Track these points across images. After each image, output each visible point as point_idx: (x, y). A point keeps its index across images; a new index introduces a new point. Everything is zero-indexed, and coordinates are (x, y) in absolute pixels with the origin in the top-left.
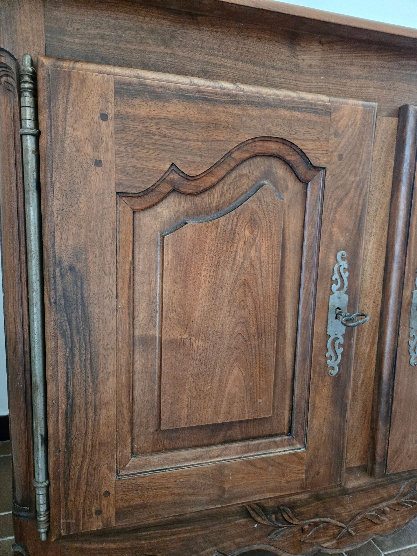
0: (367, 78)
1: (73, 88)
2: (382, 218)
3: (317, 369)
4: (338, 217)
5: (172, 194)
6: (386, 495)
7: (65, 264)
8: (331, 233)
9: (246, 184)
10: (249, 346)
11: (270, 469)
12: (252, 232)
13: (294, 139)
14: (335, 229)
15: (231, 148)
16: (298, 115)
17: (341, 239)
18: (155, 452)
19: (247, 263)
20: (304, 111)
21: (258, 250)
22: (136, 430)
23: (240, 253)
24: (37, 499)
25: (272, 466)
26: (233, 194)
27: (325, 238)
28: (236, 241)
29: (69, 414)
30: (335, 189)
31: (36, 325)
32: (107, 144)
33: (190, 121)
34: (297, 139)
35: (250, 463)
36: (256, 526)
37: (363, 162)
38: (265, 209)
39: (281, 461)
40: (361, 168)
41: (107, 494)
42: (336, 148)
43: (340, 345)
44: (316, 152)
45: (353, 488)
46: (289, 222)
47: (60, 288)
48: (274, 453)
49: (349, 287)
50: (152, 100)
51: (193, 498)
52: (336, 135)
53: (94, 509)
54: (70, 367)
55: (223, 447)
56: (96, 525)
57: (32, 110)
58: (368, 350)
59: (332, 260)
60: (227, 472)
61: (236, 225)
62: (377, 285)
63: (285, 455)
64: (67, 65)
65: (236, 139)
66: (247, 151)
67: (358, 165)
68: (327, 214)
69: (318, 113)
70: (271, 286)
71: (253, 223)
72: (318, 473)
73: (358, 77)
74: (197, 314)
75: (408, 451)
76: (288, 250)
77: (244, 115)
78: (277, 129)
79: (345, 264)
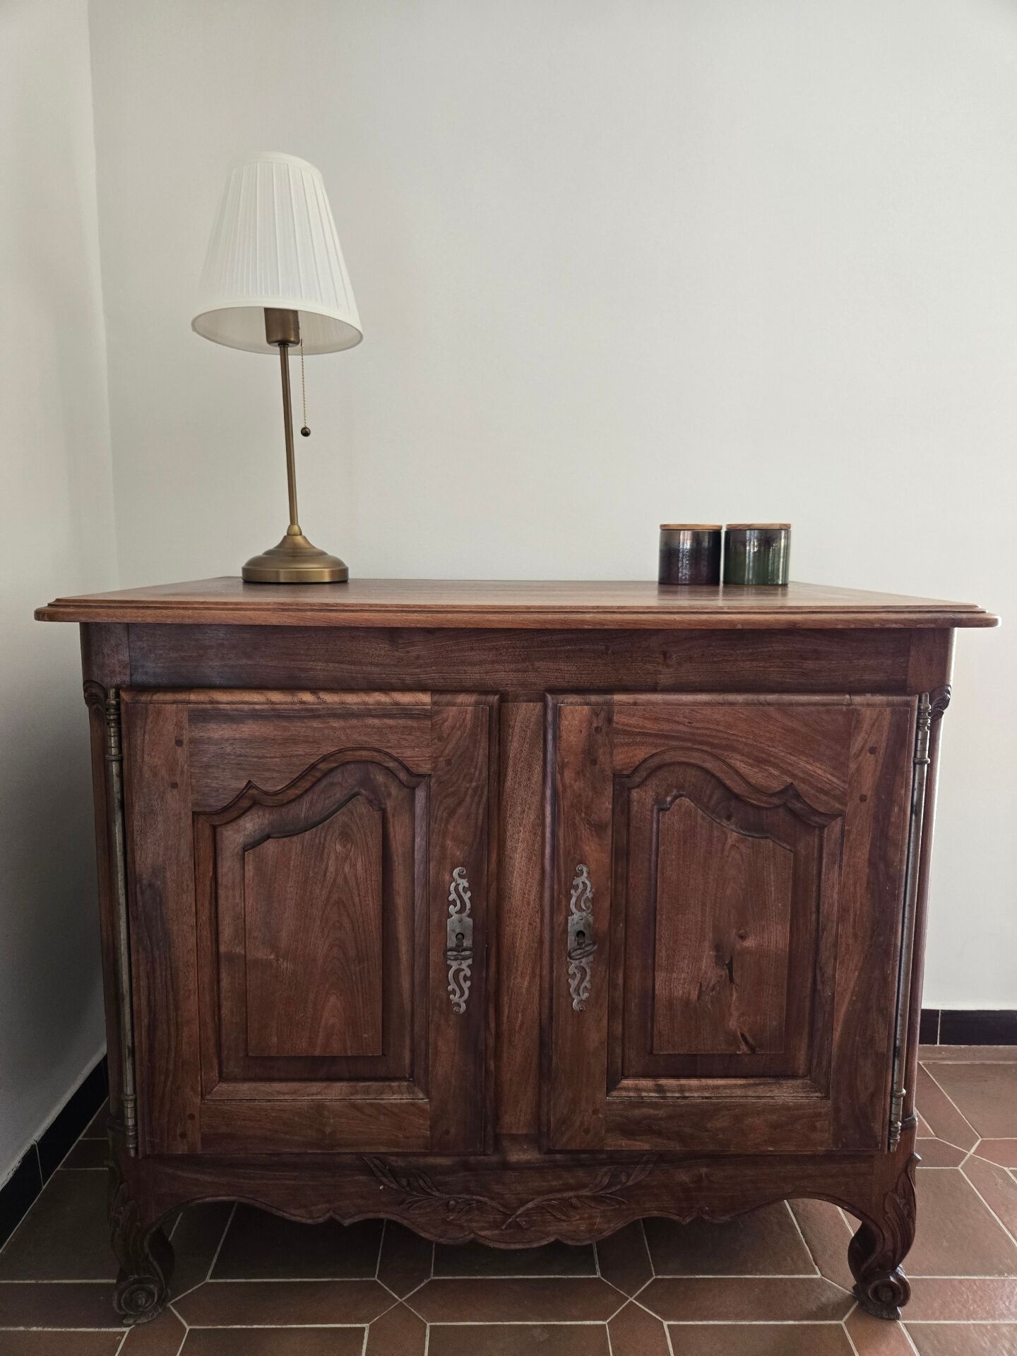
0: (493, 662)
1: (149, 721)
2: (531, 821)
3: (437, 1005)
4: (450, 828)
5: (253, 811)
6: (571, 1181)
7: (145, 882)
8: (443, 847)
9: (338, 794)
10: (348, 972)
11: (382, 1117)
12: (345, 846)
13: (387, 748)
14: (449, 843)
15: (312, 761)
16: (391, 722)
17: (458, 853)
18: (245, 1080)
19: (340, 881)
20: (397, 718)
21: (353, 866)
22: (225, 1053)
23: (331, 869)
24: (125, 1112)
25: (384, 1114)
26: (324, 804)
27: (436, 852)
28: (325, 856)
29: (152, 1029)
30: (445, 797)
31: (123, 935)
32: (182, 767)
33: (266, 739)
34: (391, 747)
35: (354, 1106)
36: (381, 1188)
37: (479, 766)
38: (358, 822)
39: (396, 1110)
40: (477, 773)
41: (192, 1117)
42: (442, 752)
43: (465, 978)
44: (416, 759)
45: (518, 1162)
46: (395, 832)
47: (140, 903)
48: (387, 1099)
49: (472, 909)
50: (225, 723)
51: (288, 1137)
52: (440, 739)
53: (178, 1131)
54: (151, 981)
55: (324, 1084)
56: (181, 1148)
57: (116, 738)
58: (526, 983)
59: (447, 877)
60: (326, 1113)
61: (325, 839)
62: (532, 903)
63: (402, 1104)
64: (149, 699)
65: (318, 753)
66: (335, 761)
67: (472, 770)
68: (437, 826)
69: (415, 718)
70: (371, 905)
71: (345, 836)
72: (447, 1132)
73: (481, 663)
74: (284, 934)
75: (582, 1123)
76: (397, 864)
77: (325, 728)
78: (365, 738)
79: (464, 883)
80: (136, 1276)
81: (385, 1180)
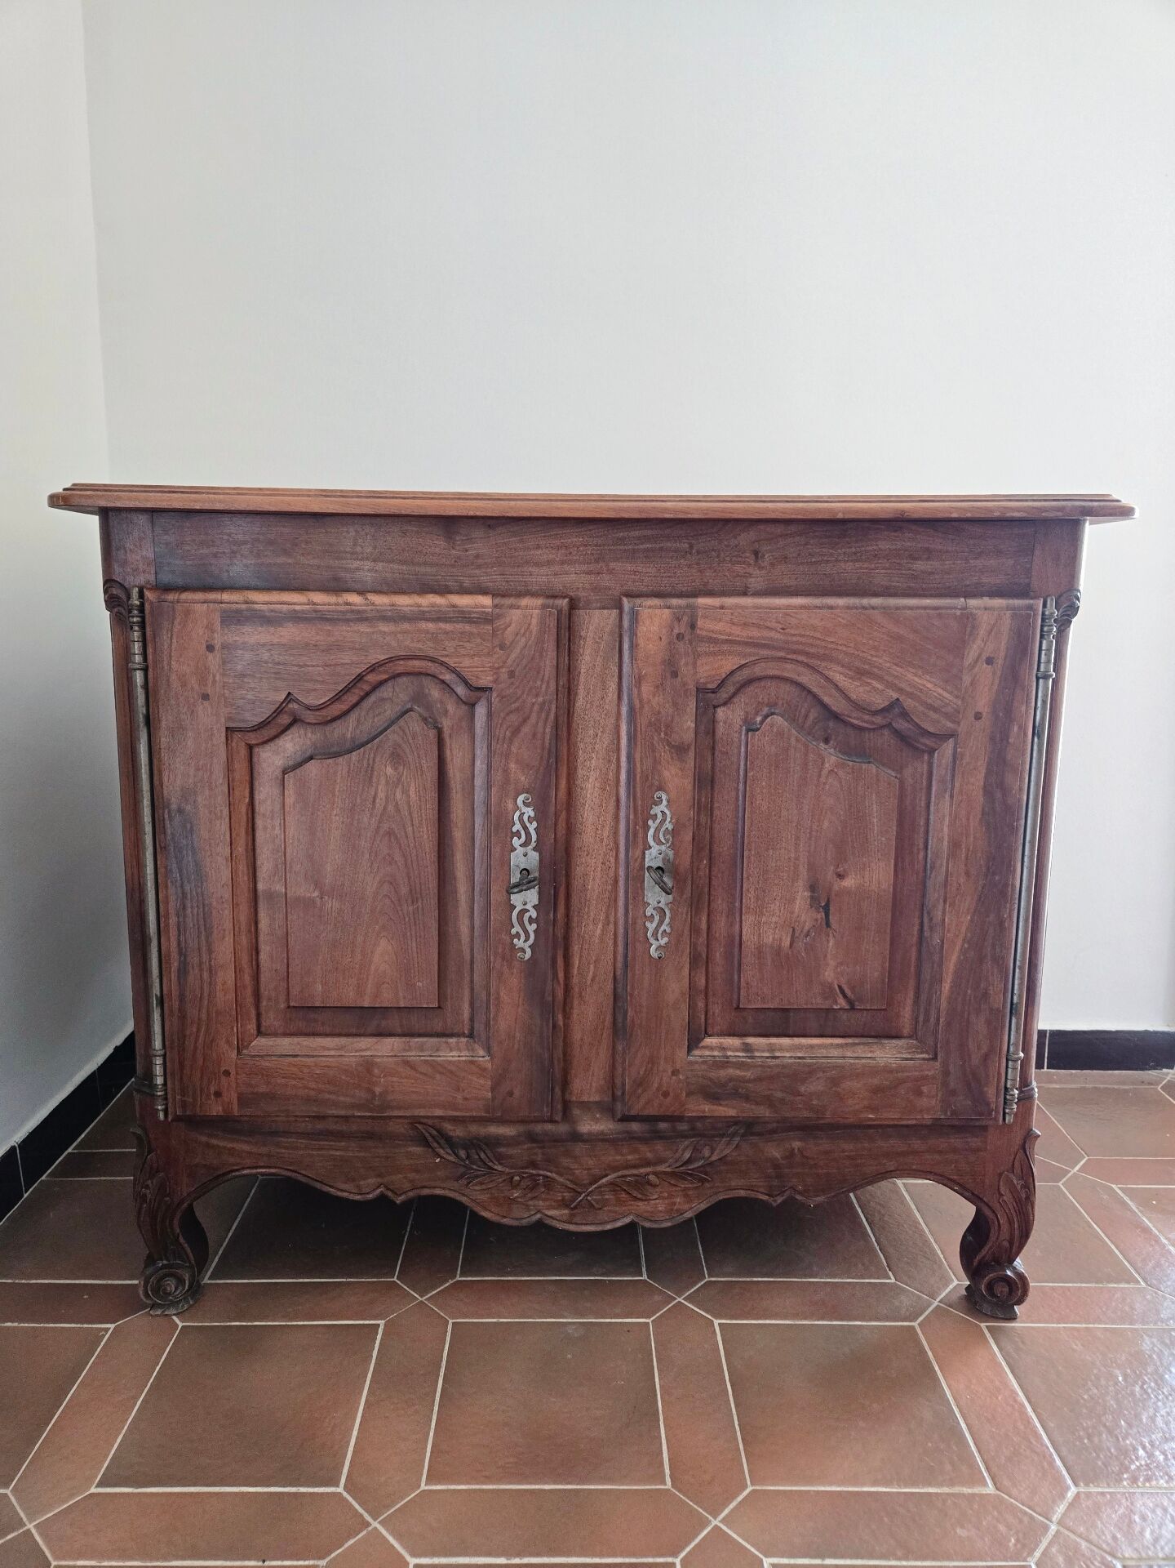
0: (563, 563)
1: (176, 622)
2: (605, 746)
3: (500, 951)
4: (514, 749)
5: (294, 729)
6: (649, 1155)
7: (174, 807)
8: (506, 771)
9: (389, 712)
10: (400, 912)
11: (438, 1076)
12: (396, 769)
13: (442, 656)
14: (512, 766)
15: (359, 671)
16: (448, 627)
17: (523, 778)
18: (285, 1035)
19: (391, 808)
20: (454, 622)
21: (406, 792)
22: (264, 1003)
23: (381, 795)
24: (154, 1070)
25: (441, 1073)
26: (373, 722)
27: (498, 777)
28: (374, 780)
29: (183, 971)
30: (508, 714)
31: (150, 870)
32: (214, 676)
33: (307, 644)
34: (447, 656)
35: (407, 1063)
36: (438, 1160)
37: (546, 678)
38: (411, 741)
39: (453, 1069)
40: (544, 686)
41: (227, 1073)
42: (505, 662)
43: (531, 920)
44: (475, 669)
45: (590, 1134)
46: (452, 755)
47: (169, 831)
48: (444, 1056)
49: (537, 841)
50: (262, 625)
51: (333, 1097)
52: (502, 647)
53: (212, 1090)
54: (181, 920)
55: (374, 1039)
56: (216, 1109)
57: (141, 644)
58: (599, 931)
59: (510, 806)
60: (376, 1071)
61: (374, 760)
62: (605, 840)
63: (459, 1061)
64: (176, 598)
65: (365, 661)
66: (386, 672)
67: (539, 683)
68: (498, 746)
69: (474, 622)
70: (425, 837)
71: (397, 758)
72: (511, 1094)
73: (549, 563)
74: (329, 868)
75: (660, 1085)
76: (454, 791)
77: (373, 633)
78: (420, 645)
79: (529, 812)
80: (165, 1262)
81: (442, 1152)
